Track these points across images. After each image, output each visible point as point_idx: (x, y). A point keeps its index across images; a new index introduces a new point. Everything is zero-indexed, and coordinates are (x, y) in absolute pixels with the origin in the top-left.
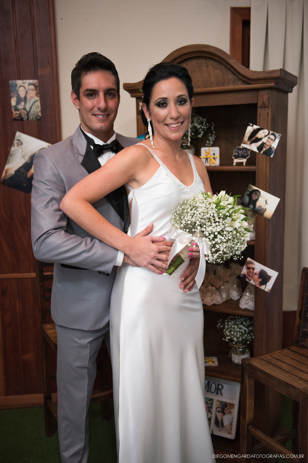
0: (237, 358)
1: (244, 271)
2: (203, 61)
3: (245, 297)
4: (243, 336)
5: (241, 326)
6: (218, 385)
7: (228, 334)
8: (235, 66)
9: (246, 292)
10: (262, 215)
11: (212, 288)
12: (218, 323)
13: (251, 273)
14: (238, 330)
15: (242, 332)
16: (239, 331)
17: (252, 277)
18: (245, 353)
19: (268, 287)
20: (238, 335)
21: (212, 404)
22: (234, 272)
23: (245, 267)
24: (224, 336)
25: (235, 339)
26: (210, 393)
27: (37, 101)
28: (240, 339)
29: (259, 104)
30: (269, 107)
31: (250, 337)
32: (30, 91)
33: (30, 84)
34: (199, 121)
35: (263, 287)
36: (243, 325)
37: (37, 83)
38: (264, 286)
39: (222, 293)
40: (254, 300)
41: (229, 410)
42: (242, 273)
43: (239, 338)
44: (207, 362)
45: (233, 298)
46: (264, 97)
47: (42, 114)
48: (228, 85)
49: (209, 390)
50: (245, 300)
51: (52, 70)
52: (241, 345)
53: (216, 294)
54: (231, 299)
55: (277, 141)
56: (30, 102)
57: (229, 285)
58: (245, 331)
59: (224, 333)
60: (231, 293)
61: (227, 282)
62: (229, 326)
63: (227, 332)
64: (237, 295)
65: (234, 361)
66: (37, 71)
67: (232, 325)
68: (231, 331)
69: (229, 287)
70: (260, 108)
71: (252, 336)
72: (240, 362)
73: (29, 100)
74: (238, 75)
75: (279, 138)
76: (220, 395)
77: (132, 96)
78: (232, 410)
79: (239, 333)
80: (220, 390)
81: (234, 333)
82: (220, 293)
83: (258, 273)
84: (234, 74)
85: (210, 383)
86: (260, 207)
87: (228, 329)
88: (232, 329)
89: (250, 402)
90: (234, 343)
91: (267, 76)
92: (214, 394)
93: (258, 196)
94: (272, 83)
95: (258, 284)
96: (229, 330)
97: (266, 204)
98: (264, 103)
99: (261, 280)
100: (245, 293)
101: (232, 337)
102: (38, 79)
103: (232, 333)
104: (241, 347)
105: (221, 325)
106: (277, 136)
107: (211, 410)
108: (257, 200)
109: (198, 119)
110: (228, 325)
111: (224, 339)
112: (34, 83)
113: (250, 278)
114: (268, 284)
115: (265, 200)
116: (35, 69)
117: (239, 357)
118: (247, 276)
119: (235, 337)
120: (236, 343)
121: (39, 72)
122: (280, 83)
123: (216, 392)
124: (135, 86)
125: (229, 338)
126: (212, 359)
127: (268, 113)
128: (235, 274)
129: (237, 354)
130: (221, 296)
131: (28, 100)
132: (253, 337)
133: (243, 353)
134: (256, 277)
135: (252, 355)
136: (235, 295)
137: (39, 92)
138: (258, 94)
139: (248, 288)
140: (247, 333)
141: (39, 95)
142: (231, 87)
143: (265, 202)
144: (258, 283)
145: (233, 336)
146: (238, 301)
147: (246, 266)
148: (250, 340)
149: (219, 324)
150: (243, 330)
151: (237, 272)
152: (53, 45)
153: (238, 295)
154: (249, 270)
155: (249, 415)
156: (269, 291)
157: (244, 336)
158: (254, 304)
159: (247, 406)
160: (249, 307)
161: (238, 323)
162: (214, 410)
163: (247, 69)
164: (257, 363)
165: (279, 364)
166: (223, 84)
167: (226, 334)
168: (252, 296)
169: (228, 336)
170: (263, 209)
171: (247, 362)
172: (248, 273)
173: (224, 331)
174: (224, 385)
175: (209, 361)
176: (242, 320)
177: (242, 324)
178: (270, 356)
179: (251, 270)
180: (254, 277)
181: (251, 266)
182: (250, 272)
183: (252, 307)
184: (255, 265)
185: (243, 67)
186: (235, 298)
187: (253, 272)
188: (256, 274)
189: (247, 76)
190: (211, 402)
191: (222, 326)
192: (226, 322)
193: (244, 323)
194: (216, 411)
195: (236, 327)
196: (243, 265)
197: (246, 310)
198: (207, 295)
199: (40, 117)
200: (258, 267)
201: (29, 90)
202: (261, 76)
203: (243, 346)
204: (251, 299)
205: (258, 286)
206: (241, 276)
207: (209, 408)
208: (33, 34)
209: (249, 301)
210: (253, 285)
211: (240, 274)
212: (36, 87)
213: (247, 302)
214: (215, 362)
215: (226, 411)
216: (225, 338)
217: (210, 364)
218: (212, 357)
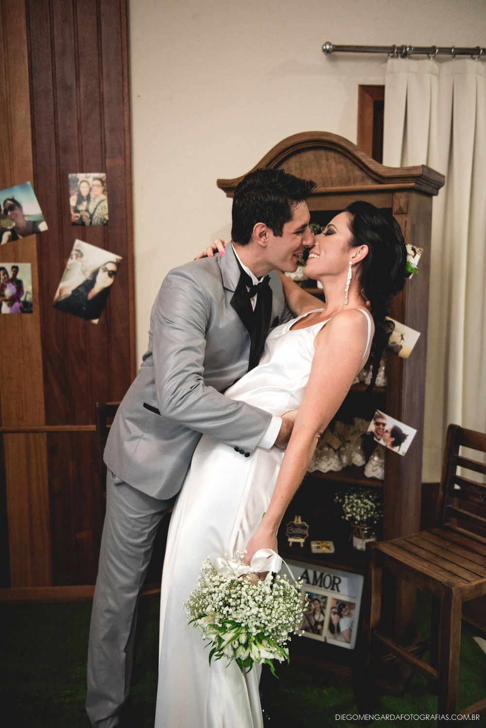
0: (360, 542)
1: (372, 427)
2: (322, 153)
3: (372, 461)
4: (368, 514)
5: (366, 501)
6: (335, 578)
7: (349, 511)
8: (363, 160)
9: (374, 456)
10: (397, 353)
11: (329, 449)
12: (336, 496)
13: (381, 430)
14: (362, 505)
15: (368, 508)
16: (363, 507)
17: (382, 436)
18: (371, 537)
19: (403, 449)
20: (362, 513)
21: (325, 603)
22: (359, 429)
23: (373, 422)
24: (344, 513)
25: (358, 518)
26: (323, 588)
27: (104, 200)
28: (365, 518)
29: (395, 209)
30: (407, 214)
31: (378, 515)
32: (94, 188)
33: (95, 179)
34: (315, 229)
35: (396, 449)
36: (370, 499)
37: (104, 177)
38: (398, 447)
39: (341, 456)
40: (383, 466)
41: (348, 611)
42: (369, 430)
43: (363, 516)
44: (321, 547)
45: (356, 464)
46: (401, 200)
47: (109, 217)
48: (355, 183)
49: (322, 585)
50: (372, 466)
51: (125, 159)
52: (365, 525)
53: (333, 457)
54: (354, 465)
55: (418, 257)
56: (94, 201)
57: (352, 446)
58: (372, 507)
59: (344, 509)
60: (354, 457)
61: (349, 441)
62: (351, 500)
63: (347, 508)
64: (362, 459)
65: (356, 546)
66: (105, 162)
67: (354, 499)
68: (352, 507)
69: (351, 449)
70: (395, 214)
71: (380, 514)
72: (364, 547)
73: (94, 199)
74: (368, 172)
75: (420, 255)
76: (336, 591)
77: (228, 196)
78: (352, 611)
79: (363, 509)
80: (337, 585)
81: (357, 509)
82: (339, 456)
83: (389, 431)
84: (362, 170)
86: (395, 343)
87: (348, 504)
88: (354, 504)
89: (375, 600)
90: (356, 522)
91: (405, 174)
92: (329, 590)
93: (391, 329)
94: (413, 183)
95: (390, 445)
96: (350, 506)
97: (402, 340)
98: (400, 208)
99: (393, 439)
100: (372, 456)
101: (354, 514)
102: (105, 172)
103: (355, 509)
104: (366, 529)
105: (339, 498)
106: (417, 251)
107: (324, 610)
108: (391, 334)
109: (314, 227)
110: (349, 499)
111: (343, 517)
112: (100, 177)
113: (379, 437)
114: (403, 444)
115: (400, 335)
116: (102, 160)
117: (362, 542)
118: (375, 434)
119: (358, 514)
120: (359, 522)
121: (107, 164)
122: (422, 184)
123: (331, 587)
124: (232, 183)
125: (350, 515)
126: (327, 544)
127: (406, 222)
128: (360, 432)
129: (360, 537)
130: (340, 460)
131: (92, 199)
132: (382, 516)
133: (368, 536)
134: (388, 435)
135: (380, 539)
136: (358, 459)
137: (106, 189)
138: (394, 197)
139: (377, 451)
140: (374, 510)
141: (106, 193)
142: (358, 186)
143: (401, 337)
144: (389, 443)
145: (356, 513)
146: (363, 468)
147: (375, 420)
148: (378, 519)
149: (337, 498)
150: (369, 506)
151: (362, 429)
152: (127, 129)
153: (364, 460)
154: (378, 427)
155: (375, 616)
156: (404, 455)
157: (371, 514)
158: (383, 471)
159: (372, 604)
160: (378, 475)
161: (362, 496)
162: (327, 611)
163: (379, 164)
164: (386, 549)
165: (416, 550)
166: (348, 182)
167: (346, 511)
168: (382, 461)
169: (348, 513)
170: (398, 346)
171: (373, 547)
172: (376, 431)
173: (344, 506)
174: (342, 578)
175: (323, 546)
176: (367, 493)
177: (367, 498)
178: (404, 540)
179: (381, 426)
180: (385, 436)
181: (380, 420)
182: (379, 429)
183: (382, 475)
184: (385, 419)
185: (374, 161)
186: (358, 463)
187: (383, 429)
188: (387, 431)
189: (379, 173)
190: (323, 600)
191: (340, 501)
192: (346, 495)
193: (371, 497)
194: (331, 612)
195: (359, 502)
196: (371, 421)
197: (373, 479)
198: (322, 458)
199: (107, 221)
200: (390, 422)
201: (94, 186)
202: (397, 173)
203: (368, 528)
204: (381, 464)
205: (389, 447)
206: (367, 434)
207: (322, 608)
208: (102, 115)
209: (378, 467)
210: (383, 447)
211: (367, 432)
212: (102, 182)
213: (375, 469)
214: (331, 548)
215: (344, 612)
216: (345, 516)
217: (324, 550)
218: (327, 542)
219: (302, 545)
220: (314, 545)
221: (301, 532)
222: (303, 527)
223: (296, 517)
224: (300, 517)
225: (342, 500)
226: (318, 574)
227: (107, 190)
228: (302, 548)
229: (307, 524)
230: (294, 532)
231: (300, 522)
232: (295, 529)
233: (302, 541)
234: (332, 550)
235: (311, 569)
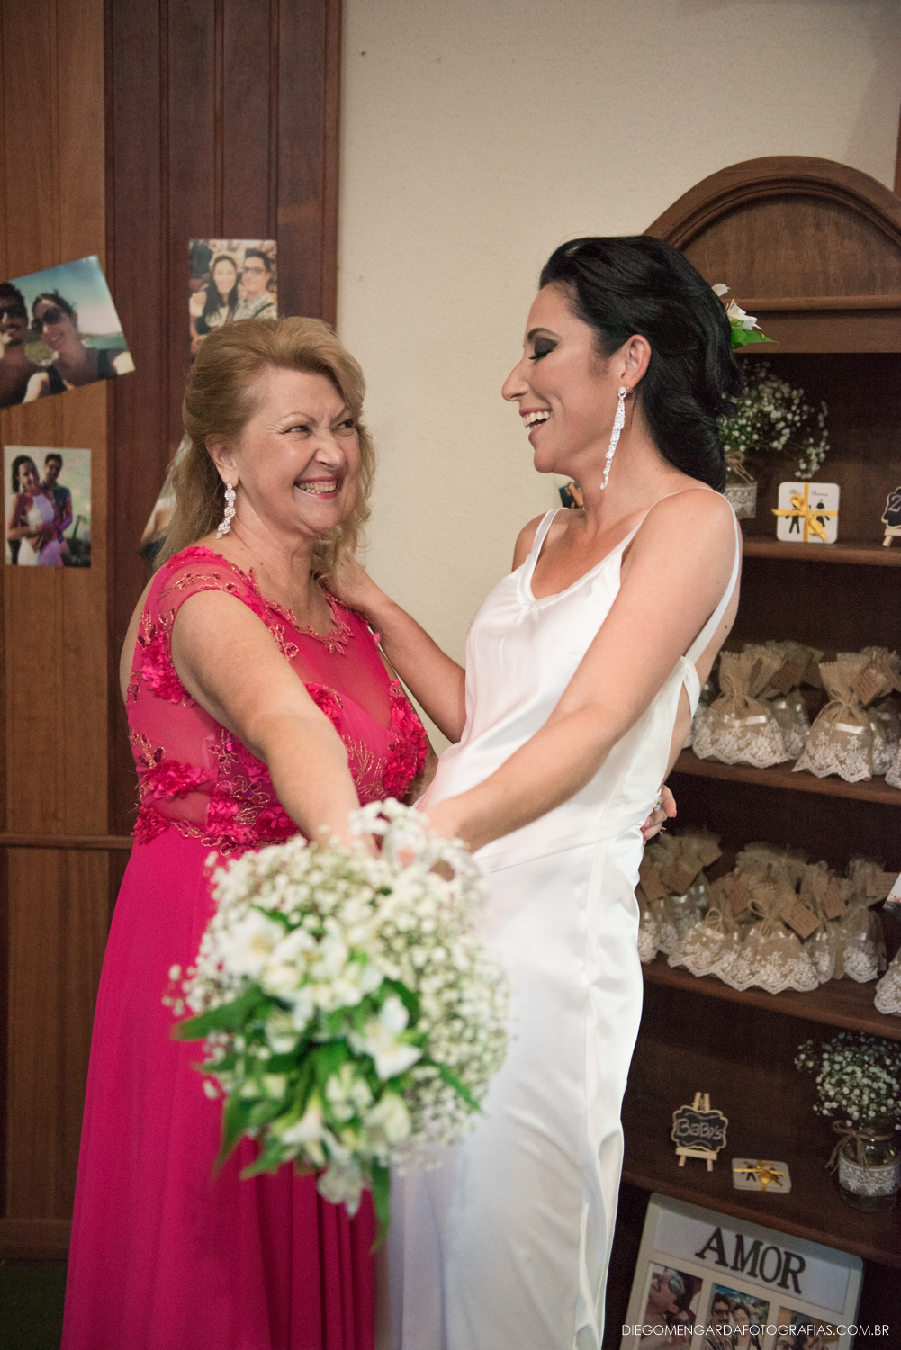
0: (859, 1173)
1: (899, 891)
2: (807, 211)
3: (894, 974)
4: (879, 1104)
5: (875, 1070)
6: (789, 1255)
7: (832, 1092)
9: (900, 961)
11: (787, 935)
12: (801, 1052)
14: (866, 1081)
15: (879, 1089)
16: (868, 1086)
18: (886, 1161)
20: (866, 1100)
21: (764, 1317)
22: (864, 890)
23: (900, 878)
24: (818, 1098)
25: (854, 1112)
26: (759, 1280)
27: (269, 305)
28: (872, 1114)
32: (247, 275)
33: (250, 253)
34: (778, 395)
36: (884, 1067)
37: (272, 250)
39: (817, 953)
41: (820, 1344)
42: (890, 895)
43: (868, 1108)
44: (756, 1175)
45: (854, 976)
48: (884, 290)
49: (757, 1271)
50: (893, 987)
51: (323, 209)
52: (871, 1131)
53: (798, 957)
54: (848, 980)
56: (246, 307)
57: (845, 931)
58: (890, 1086)
59: (819, 1088)
60: (848, 958)
61: (837, 919)
62: (837, 1067)
63: (827, 1086)
64: (869, 965)
65: (845, 1182)
66: (276, 212)
67: (844, 1064)
68: (841, 1083)
69: (842, 939)
72: (867, 1187)
73: (245, 301)
76: (791, 1291)
78: (829, 1345)
79: (866, 1091)
80: (795, 1273)
81: (851, 1091)
82: (811, 955)
85: (762, 1249)
87: (830, 1075)
88: (846, 1077)
90: (849, 1123)
92: (774, 1285)
96: (833, 1081)
100: (896, 962)
101: (844, 1102)
102: (275, 238)
103: (846, 1090)
104: (873, 1140)
105: (808, 1058)
107: (760, 1337)
109: (776, 390)
110: (832, 1062)
111: (815, 1107)
112: (263, 250)
116: (269, 208)
117: (864, 1172)
119: (854, 1104)
120: (856, 1124)
121: (280, 217)
123: (779, 1280)
125: (834, 1105)
126: (773, 1169)
128: (867, 898)
129: (856, 1161)
130: (815, 964)
131: (241, 302)
133: (878, 1159)
136: (860, 965)
137: (275, 279)
140: (894, 1095)
141: (275, 288)
145: (849, 1100)
146: (871, 987)
149: (803, 1056)
150: (882, 1085)
151: (872, 893)
152: (331, 134)
153: (874, 967)
157: (886, 1105)
161: (866, 1058)
166: (868, 284)
167: (823, 1093)
169: (829, 1099)
173: (819, 1080)
174: (807, 1259)
175: (762, 1175)
176: (879, 1052)
177: (879, 1062)
186: (860, 975)
190: (759, 1310)
191: (811, 1064)
192: (825, 1051)
193: (888, 1062)
195: (859, 1072)
196: (894, 871)
198: (769, 957)
201: (247, 269)
203: (880, 1138)
208: (273, 96)
212: (267, 261)
213: (900, 993)
214: (781, 1180)
216: (821, 1105)
217: (765, 1184)
218: (775, 1163)
219: (710, 1168)
220: (739, 1168)
221: (709, 1135)
222: (715, 1122)
223: (698, 1095)
224: (707, 1096)
225: (815, 1064)
226: (748, 1242)
227: (278, 282)
228: (710, 1172)
229: (724, 1115)
230: (690, 1132)
231: (707, 1110)
232: (694, 1125)
233: (710, 1156)
234: (785, 1187)
235: (728, 1228)
